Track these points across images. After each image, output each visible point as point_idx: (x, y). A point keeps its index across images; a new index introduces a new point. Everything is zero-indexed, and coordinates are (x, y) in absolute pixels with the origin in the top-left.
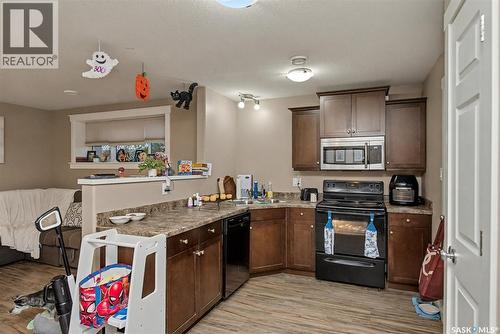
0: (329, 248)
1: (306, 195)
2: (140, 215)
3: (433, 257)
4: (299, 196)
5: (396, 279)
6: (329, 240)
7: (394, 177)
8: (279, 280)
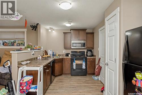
0: (74, 67)
1: (67, 55)
2: (28, 62)
3: (98, 67)
4: (65, 55)
5: (89, 73)
6: (75, 65)
7: (87, 50)
8: (62, 77)
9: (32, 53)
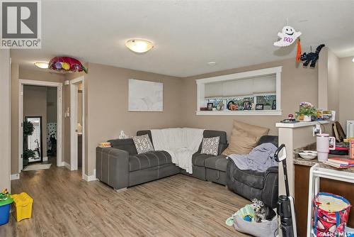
9: (315, 130)
